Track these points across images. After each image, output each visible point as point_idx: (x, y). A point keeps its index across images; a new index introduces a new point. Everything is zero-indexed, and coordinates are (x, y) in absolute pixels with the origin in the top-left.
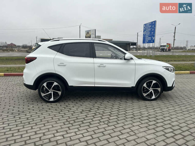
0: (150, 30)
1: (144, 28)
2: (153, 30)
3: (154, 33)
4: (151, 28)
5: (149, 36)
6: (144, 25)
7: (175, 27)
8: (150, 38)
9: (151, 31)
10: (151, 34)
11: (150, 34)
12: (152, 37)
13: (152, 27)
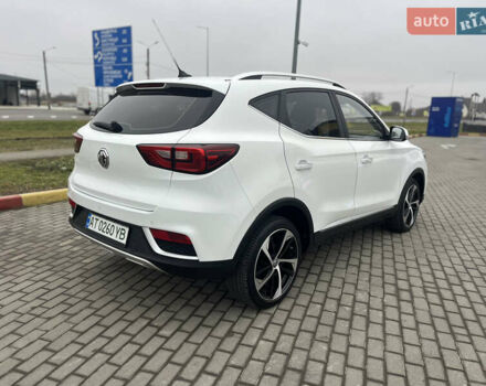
0: (115, 49)
1: (95, 41)
2: (125, 51)
3: (130, 60)
4: (117, 44)
5: (115, 68)
6: (94, 32)
7: (148, 50)
8: (117, 74)
9: (119, 55)
10: (119, 61)
11: (117, 62)
12: (126, 71)
13: (119, 43)
